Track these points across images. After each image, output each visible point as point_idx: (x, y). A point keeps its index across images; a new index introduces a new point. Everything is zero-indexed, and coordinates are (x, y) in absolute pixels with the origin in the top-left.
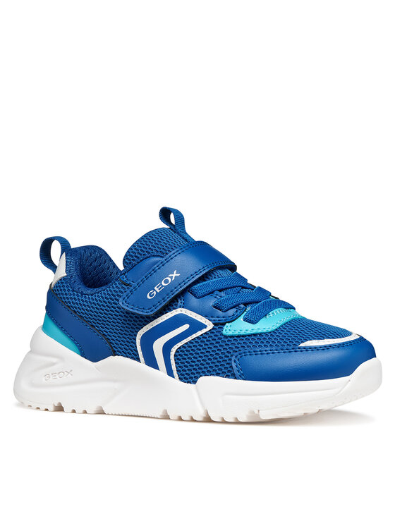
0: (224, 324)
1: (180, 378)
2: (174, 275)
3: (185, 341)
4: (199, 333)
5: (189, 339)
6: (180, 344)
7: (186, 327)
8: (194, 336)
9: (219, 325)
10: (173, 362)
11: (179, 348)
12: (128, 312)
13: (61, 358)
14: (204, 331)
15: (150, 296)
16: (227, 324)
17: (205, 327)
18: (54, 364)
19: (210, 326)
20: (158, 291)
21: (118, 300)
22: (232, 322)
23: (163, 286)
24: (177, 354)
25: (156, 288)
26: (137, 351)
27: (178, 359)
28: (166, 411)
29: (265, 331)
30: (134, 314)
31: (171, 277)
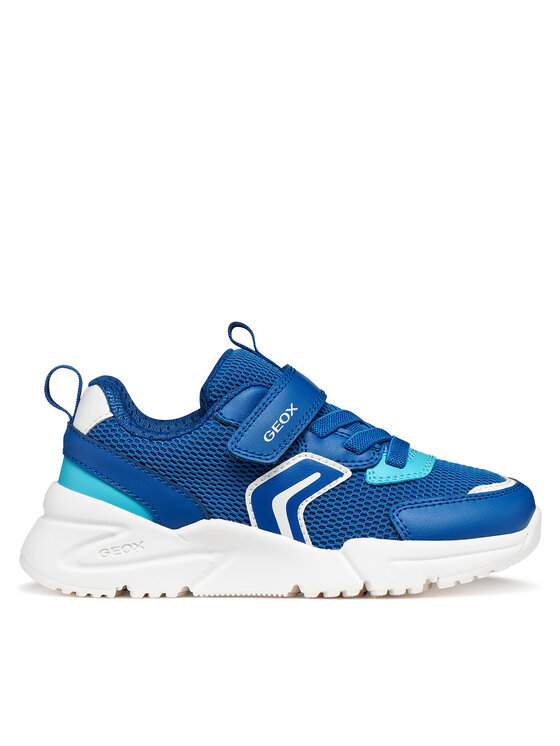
0: (365, 470)
1: (313, 544)
2: (292, 409)
3: (316, 495)
4: (334, 484)
5: (322, 491)
6: (310, 500)
7: (316, 476)
8: (328, 488)
9: (359, 472)
10: (302, 522)
11: (310, 504)
12: (240, 461)
13: (123, 525)
14: (340, 480)
15: (268, 437)
16: (368, 470)
17: (342, 475)
18: (113, 535)
19: (347, 474)
20: (277, 431)
21: (225, 446)
22: (373, 467)
23: (282, 424)
24: (308, 512)
25: (273, 427)
26: (246, 511)
27: (309, 518)
28: (297, 587)
29: (417, 477)
30: (249, 462)
31: (289, 413)
